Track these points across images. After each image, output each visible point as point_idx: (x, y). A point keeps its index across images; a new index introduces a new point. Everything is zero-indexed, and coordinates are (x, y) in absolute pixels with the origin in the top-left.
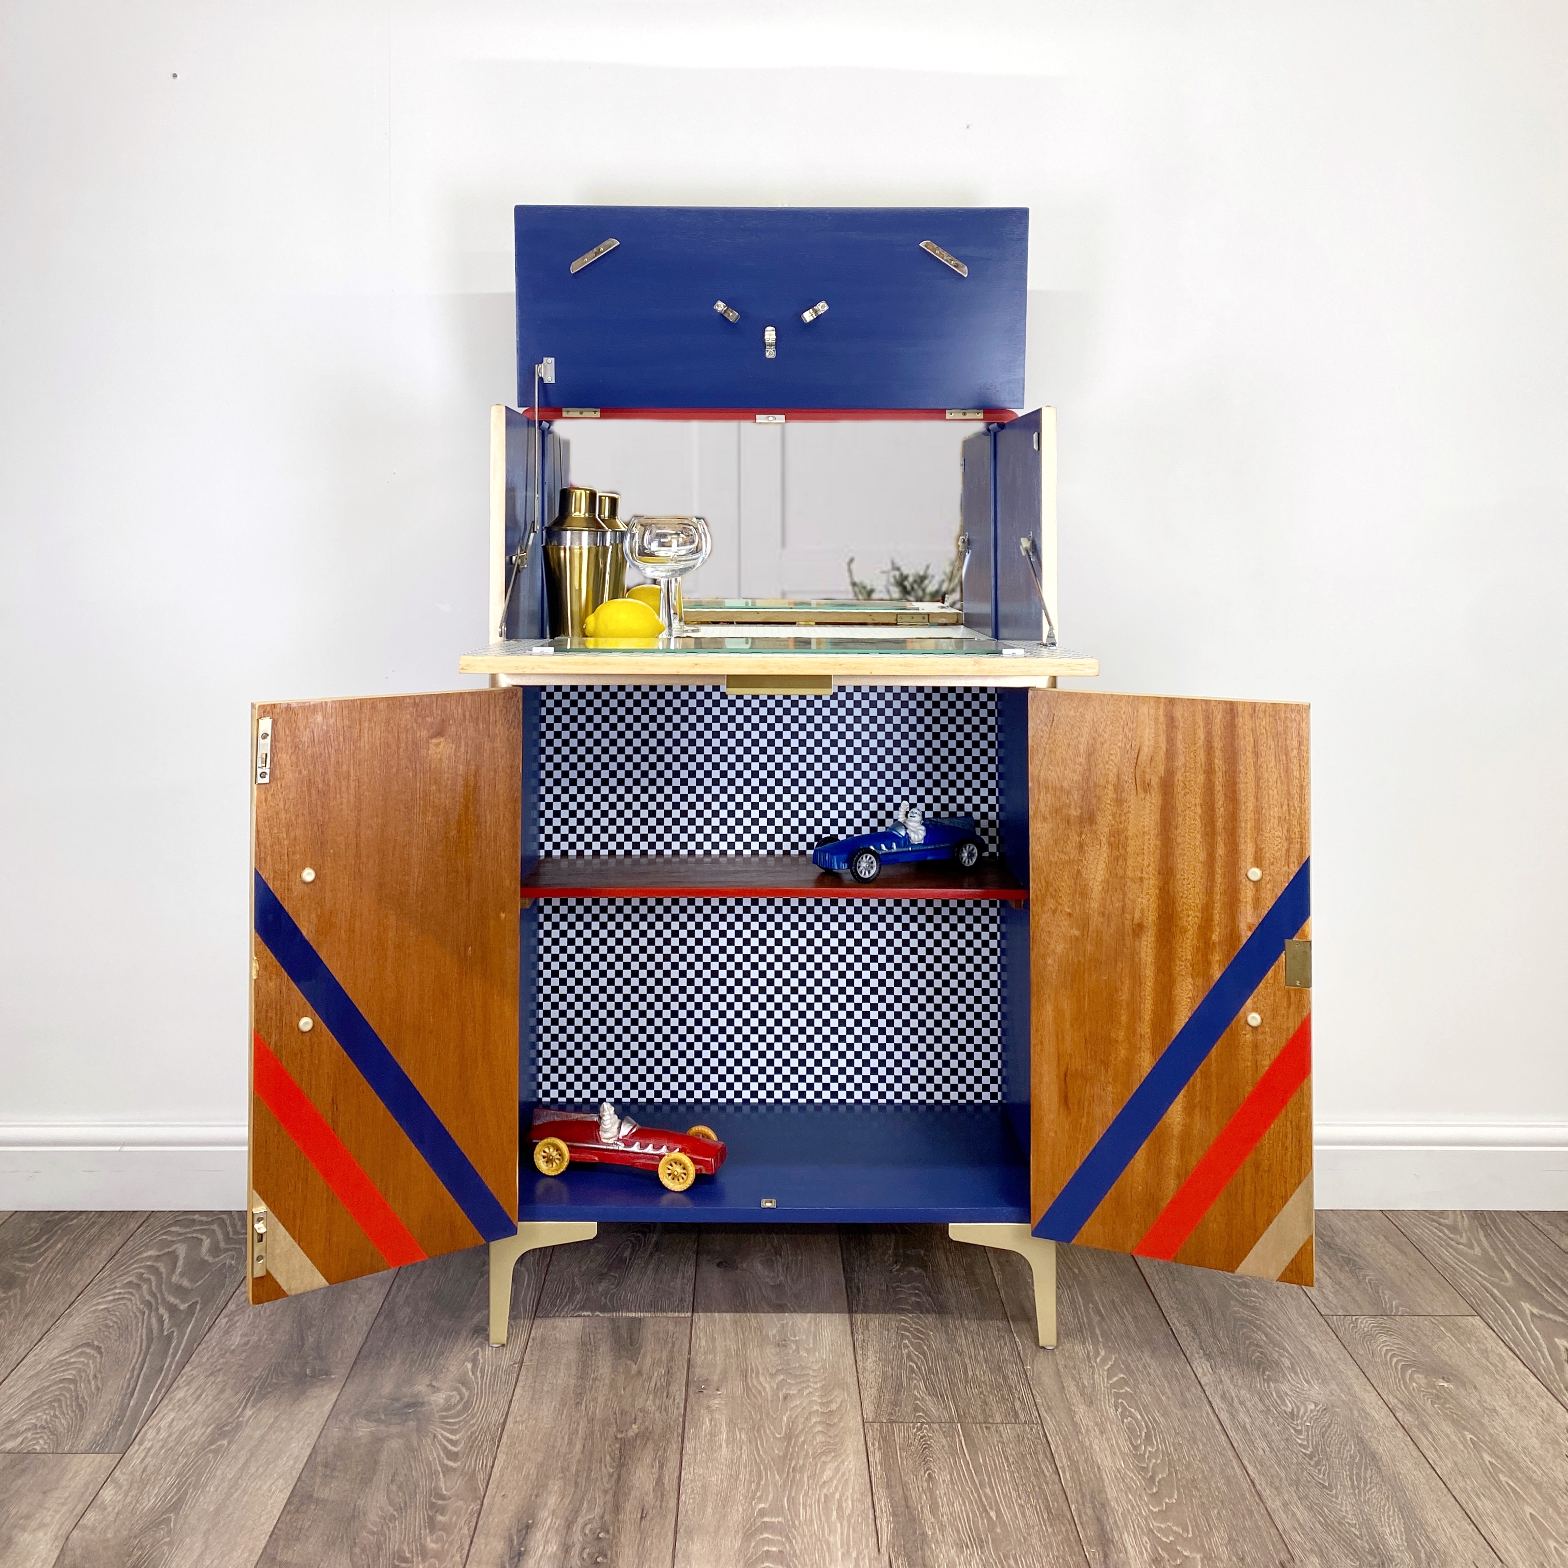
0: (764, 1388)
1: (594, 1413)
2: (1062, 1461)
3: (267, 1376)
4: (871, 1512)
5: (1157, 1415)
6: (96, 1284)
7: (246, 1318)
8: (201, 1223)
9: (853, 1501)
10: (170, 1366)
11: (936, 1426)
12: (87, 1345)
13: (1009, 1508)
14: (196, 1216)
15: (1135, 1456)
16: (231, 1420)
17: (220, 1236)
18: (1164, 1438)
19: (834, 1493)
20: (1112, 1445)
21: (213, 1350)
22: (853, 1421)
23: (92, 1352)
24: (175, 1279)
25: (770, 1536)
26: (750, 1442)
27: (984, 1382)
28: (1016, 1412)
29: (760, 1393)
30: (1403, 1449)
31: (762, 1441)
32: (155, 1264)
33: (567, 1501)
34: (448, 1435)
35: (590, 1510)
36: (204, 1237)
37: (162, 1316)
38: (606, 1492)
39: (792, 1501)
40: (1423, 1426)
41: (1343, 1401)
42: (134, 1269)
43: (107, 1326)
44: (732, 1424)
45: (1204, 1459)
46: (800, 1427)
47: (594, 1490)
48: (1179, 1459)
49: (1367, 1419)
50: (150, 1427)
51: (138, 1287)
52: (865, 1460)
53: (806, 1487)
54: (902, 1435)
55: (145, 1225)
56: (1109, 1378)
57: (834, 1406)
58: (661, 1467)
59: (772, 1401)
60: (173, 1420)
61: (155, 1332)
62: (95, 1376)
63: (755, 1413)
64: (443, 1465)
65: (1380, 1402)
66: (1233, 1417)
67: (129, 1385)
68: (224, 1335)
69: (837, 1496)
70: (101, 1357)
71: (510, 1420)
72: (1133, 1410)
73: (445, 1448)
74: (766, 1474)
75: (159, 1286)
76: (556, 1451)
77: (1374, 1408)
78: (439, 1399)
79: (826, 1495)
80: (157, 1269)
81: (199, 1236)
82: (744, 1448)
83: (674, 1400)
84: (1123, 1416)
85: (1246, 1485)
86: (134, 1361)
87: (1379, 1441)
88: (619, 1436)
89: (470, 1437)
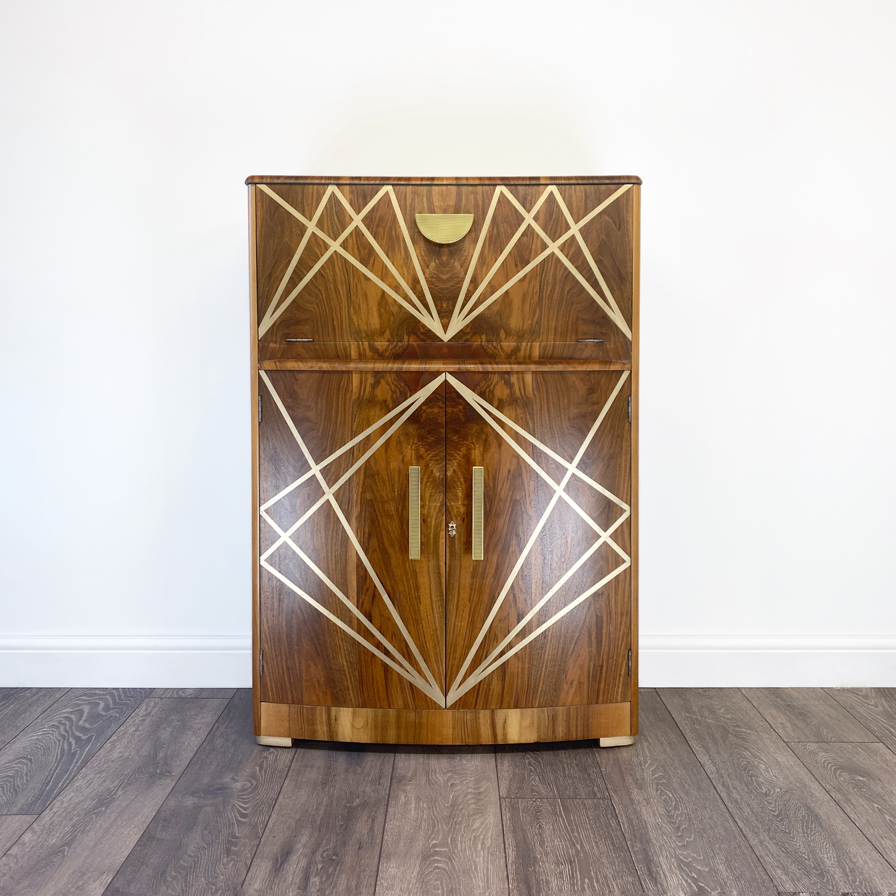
0: (439, 780)
1: (333, 793)
2: (623, 819)
3: (133, 773)
4: (502, 845)
5: (682, 795)
6: (32, 726)
7: (123, 742)
8: (100, 695)
9: (491, 840)
10: (73, 769)
11: (545, 800)
12: (24, 758)
13: (589, 843)
14: (97, 692)
15: (668, 816)
16: (108, 797)
17: (111, 702)
18: (686, 806)
19: (480, 835)
20: (654, 810)
21: (101, 760)
22: (494, 797)
23: (26, 761)
24: (81, 723)
25: (439, 858)
26: (429, 808)
27: (576, 777)
28: (595, 793)
29: (436, 782)
30: (835, 812)
31: (436, 808)
32: (69, 716)
33: (313, 840)
34: (242, 804)
35: (327, 845)
36: (100, 702)
37: (71, 743)
38: (338, 835)
39: (454, 840)
40: (848, 800)
41: (798, 787)
42: (57, 718)
43: (37, 748)
44: (418, 799)
45: (711, 818)
46: (461, 800)
47: (331, 833)
48: (695, 818)
49: (812, 796)
50: (58, 801)
51: (58, 727)
52: (500, 818)
53: (462, 832)
54: (524, 804)
55: (65, 696)
56: (653, 775)
57: (482, 790)
58: (373, 821)
59: (444, 787)
60: (72, 797)
61: (66, 751)
62: (27, 774)
63: (433, 793)
64: (237, 821)
65: (821, 787)
66: (729, 795)
67: (47, 778)
68: (108, 753)
69: (482, 837)
70: (31, 764)
71: (281, 797)
72: (667, 792)
73: (239, 812)
74: (438, 825)
75: (71, 727)
76: (308, 813)
77: (817, 790)
78: (238, 785)
79: (475, 836)
80: (71, 718)
81: (98, 701)
82: (425, 811)
83: (383, 786)
84: (661, 795)
85: (737, 832)
86: (51, 766)
87: (820, 809)
88: (348, 805)
89: (255, 806)
